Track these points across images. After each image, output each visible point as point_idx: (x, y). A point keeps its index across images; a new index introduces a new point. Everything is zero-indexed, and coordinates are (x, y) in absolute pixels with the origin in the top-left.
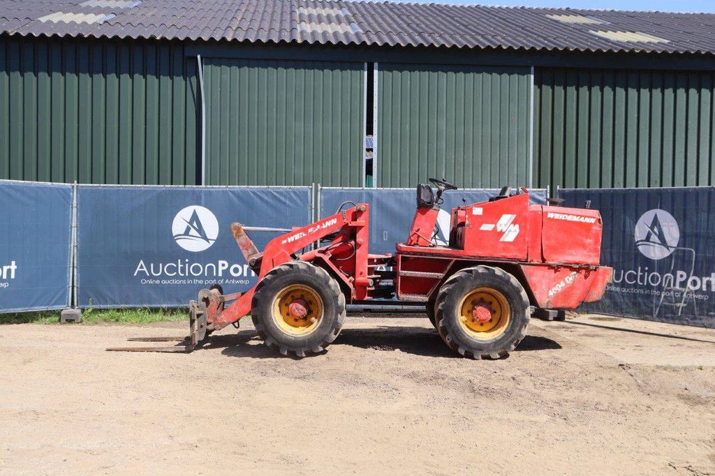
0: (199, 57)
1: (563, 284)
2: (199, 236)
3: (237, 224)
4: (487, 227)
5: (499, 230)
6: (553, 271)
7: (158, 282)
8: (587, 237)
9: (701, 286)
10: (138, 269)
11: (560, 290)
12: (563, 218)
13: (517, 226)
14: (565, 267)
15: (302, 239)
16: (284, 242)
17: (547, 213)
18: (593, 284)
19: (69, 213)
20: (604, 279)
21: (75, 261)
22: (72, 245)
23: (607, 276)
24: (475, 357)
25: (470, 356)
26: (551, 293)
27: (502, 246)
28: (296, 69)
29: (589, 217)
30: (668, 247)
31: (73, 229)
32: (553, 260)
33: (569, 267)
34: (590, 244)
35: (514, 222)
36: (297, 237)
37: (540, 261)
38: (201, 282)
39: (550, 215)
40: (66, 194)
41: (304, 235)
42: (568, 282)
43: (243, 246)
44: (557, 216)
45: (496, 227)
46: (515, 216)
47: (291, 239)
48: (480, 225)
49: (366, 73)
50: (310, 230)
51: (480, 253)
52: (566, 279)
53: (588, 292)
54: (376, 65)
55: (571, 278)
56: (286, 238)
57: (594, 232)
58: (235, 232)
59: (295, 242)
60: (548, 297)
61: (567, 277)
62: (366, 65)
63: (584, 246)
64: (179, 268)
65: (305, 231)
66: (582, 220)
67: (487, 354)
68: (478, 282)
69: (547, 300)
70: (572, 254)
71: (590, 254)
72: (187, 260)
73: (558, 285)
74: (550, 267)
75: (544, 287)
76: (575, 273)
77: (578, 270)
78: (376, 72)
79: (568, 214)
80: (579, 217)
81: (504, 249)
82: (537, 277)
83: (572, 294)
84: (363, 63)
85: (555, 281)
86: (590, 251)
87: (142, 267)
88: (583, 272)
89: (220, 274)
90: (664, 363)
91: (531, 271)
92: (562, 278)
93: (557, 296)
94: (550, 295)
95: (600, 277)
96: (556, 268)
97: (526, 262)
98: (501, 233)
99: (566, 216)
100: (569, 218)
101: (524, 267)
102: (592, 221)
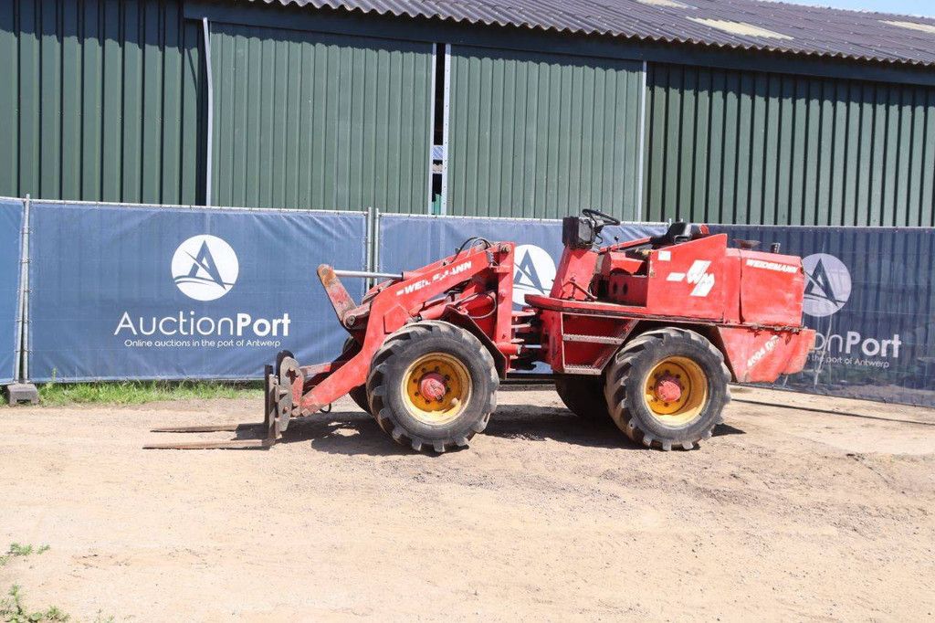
0: (205, 20)
1: (763, 352)
2: (211, 278)
3: (327, 266)
4: (675, 277)
5: (690, 281)
6: (752, 334)
7: (149, 344)
8: (788, 291)
9: (880, 351)
10: (121, 325)
11: (759, 358)
12: (764, 267)
13: (712, 276)
14: (767, 329)
15: (424, 289)
16: (400, 293)
17: (746, 259)
18: (795, 351)
19: (18, 242)
20: (807, 345)
21: (26, 314)
22: (22, 289)
23: (810, 341)
24: (664, 448)
25: (657, 446)
26: (750, 363)
27: (693, 302)
28: (340, 46)
29: (791, 265)
30: (835, 302)
31: (23, 265)
32: (751, 321)
33: (771, 329)
34: (790, 300)
35: (709, 271)
36: (418, 286)
37: (738, 321)
38: (212, 344)
39: (750, 263)
40: (16, 212)
41: (427, 283)
42: (768, 348)
43: (336, 298)
44: (758, 264)
45: (686, 277)
46: (709, 263)
47: (409, 289)
48: (667, 274)
49: (434, 58)
50: (436, 277)
51: (667, 311)
52: (767, 344)
53: (789, 360)
54: (448, 47)
55: (771, 343)
56: (403, 288)
57: (795, 284)
58: (324, 278)
59: (415, 292)
60: (747, 368)
62: (435, 46)
63: (783, 302)
64: (181, 324)
65: (429, 277)
66: (784, 269)
67: (678, 443)
68: (671, 349)
69: (746, 372)
70: (771, 313)
71: (791, 312)
72: (192, 313)
73: (758, 353)
74: (750, 329)
75: (742, 355)
76: (776, 336)
77: (779, 334)
78: (448, 57)
79: (769, 262)
80: (780, 265)
81: (695, 305)
82: (735, 341)
83: (772, 363)
84: (432, 44)
85: (754, 347)
86: (791, 308)
87: (126, 322)
88: (785, 335)
89: (239, 333)
90: (899, 452)
91: (730, 334)
92: (762, 344)
93: (756, 367)
94: (749, 365)
95: (803, 343)
96: (754, 331)
97: (721, 324)
98: (692, 286)
99: (767, 263)
100: (770, 266)
101: (720, 329)
102: (794, 270)
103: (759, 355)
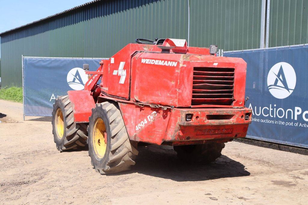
1: (146, 122)
4: (115, 72)
5: (119, 74)
6: (139, 109)
8: (171, 80)
11: (143, 126)
12: (152, 63)
13: (125, 70)
14: (146, 106)
17: (141, 59)
18: (169, 124)
20: (176, 121)
23: (179, 118)
26: (137, 129)
27: (119, 87)
29: (171, 61)
34: (173, 86)
35: (125, 68)
39: (143, 61)
42: (149, 120)
44: (148, 62)
45: (118, 72)
46: (125, 62)
48: (113, 71)
51: (113, 92)
53: (166, 131)
55: (152, 117)
57: (176, 74)
60: (136, 132)
61: (149, 116)
63: (168, 88)
66: (166, 64)
69: (135, 134)
70: (158, 96)
71: (172, 95)
73: (142, 122)
75: (132, 122)
76: (155, 112)
77: (157, 110)
79: (156, 59)
80: (163, 61)
81: (120, 90)
82: (128, 112)
83: (154, 131)
85: (140, 118)
91: (125, 108)
92: (145, 116)
93: (142, 131)
94: (136, 129)
95: (173, 119)
96: (142, 107)
98: (120, 77)
99: (154, 61)
100: (156, 62)
101: (119, 103)
102: (175, 64)
103: (143, 124)
